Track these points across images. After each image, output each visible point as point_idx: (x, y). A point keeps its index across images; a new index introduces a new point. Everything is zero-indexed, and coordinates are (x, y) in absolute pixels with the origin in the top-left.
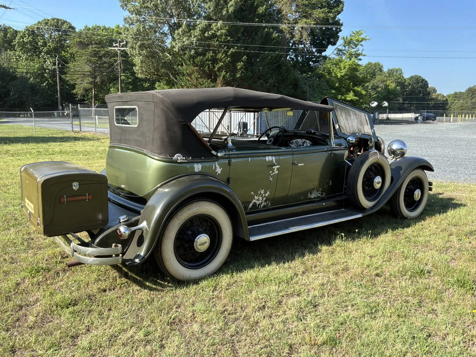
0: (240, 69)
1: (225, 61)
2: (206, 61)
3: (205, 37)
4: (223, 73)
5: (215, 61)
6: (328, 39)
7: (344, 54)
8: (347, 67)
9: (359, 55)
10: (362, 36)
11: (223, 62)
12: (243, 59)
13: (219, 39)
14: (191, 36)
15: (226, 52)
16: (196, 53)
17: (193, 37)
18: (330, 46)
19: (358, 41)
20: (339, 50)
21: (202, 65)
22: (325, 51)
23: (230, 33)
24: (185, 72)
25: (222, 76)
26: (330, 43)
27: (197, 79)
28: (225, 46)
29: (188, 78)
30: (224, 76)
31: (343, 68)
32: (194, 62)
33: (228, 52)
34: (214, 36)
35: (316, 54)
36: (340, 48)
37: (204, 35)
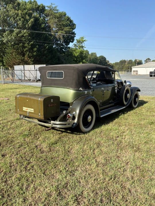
0: (35, 51)
2: (19, 47)
3: (18, 36)
4: (28, 53)
5: (24, 47)
6: (70, 40)
7: (77, 46)
8: (79, 52)
9: (83, 47)
10: (84, 39)
11: (28, 48)
12: (37, 47)
13: (25, 38)
14: (11, 36)
15: (28, 44)
16: (14, 43)
17: (13, 36)
18: (71, 43)
19: (82, 41)
20: (75, 45)
21: (18, 49)
22: (69, 45)
23: (29, 35)
24: (9, 52)
25: (27, 54)
26: (70, 41)
27: (15, 55)
28: (28, 41)
29: (11, 55)
30: (28, 54)
31: (77, 52)
32: (14, 48)
33: (29, 43)
34: (23, 36)
35: (65, 46)
36: (75, 44)
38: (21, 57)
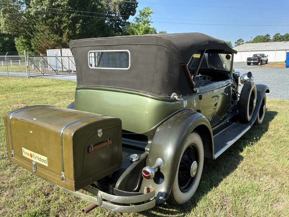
0: (78, 28)
1: (68, 22)
2: (54, 22)
3: (52, 6)
4: (67, 31)
5: (60, 22)
6: (130, 12)
7: (141, 21)
8: (144, 29)
9: (149, 22)
10: (151, 11)
11: (67, 23)
12: (80, 21)
13: (63, 8)
14: (42, 5)
16: (47, 16)
17: (44, 5)
18: (131, 16)
19: (148, 13)
20: (138, 19)
21: (52, 25)
22: (128, 19)
23: (69, 4)
24: (39, 30)
25: (66, 32)
26: (130, 14)
27: (49, 34)
29: (42, 34)
30: (68, 33)
31: (141, 30)
32: (46, 23)
33: (69, 17)
34: (59, 5)
35: (123, 20)
36: (138, 17)
37: (52, 5)
38: (56, 37)
